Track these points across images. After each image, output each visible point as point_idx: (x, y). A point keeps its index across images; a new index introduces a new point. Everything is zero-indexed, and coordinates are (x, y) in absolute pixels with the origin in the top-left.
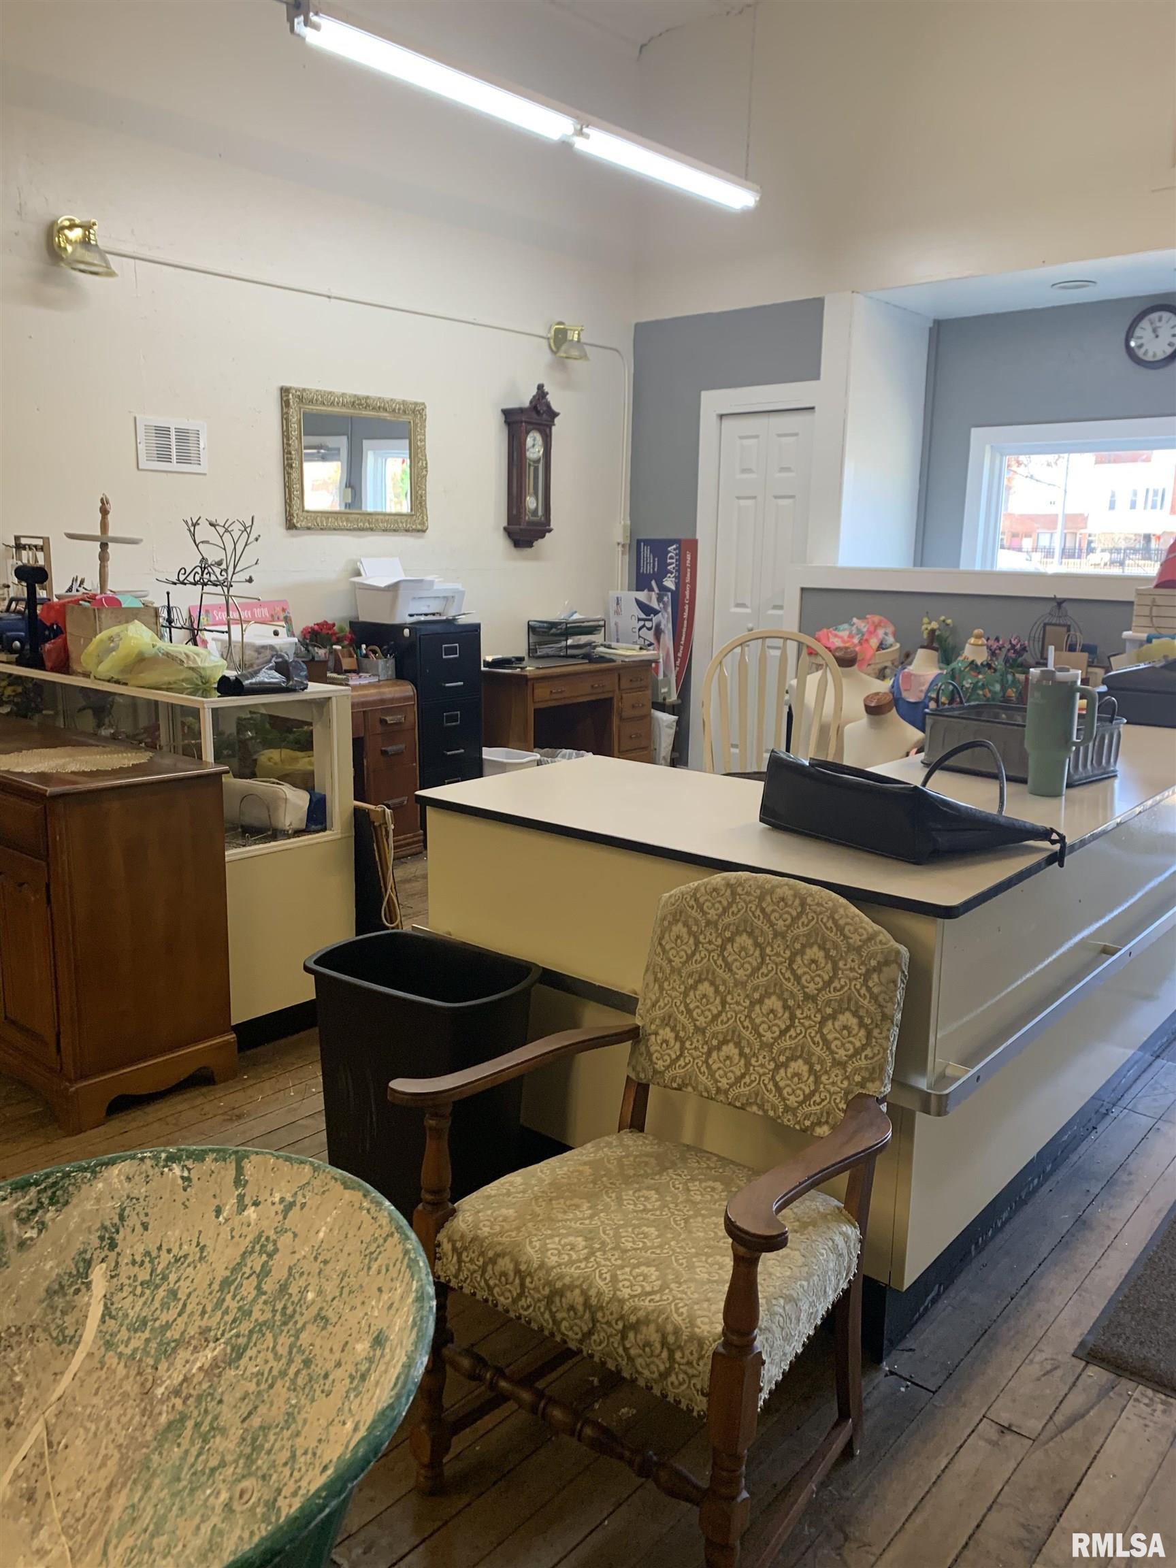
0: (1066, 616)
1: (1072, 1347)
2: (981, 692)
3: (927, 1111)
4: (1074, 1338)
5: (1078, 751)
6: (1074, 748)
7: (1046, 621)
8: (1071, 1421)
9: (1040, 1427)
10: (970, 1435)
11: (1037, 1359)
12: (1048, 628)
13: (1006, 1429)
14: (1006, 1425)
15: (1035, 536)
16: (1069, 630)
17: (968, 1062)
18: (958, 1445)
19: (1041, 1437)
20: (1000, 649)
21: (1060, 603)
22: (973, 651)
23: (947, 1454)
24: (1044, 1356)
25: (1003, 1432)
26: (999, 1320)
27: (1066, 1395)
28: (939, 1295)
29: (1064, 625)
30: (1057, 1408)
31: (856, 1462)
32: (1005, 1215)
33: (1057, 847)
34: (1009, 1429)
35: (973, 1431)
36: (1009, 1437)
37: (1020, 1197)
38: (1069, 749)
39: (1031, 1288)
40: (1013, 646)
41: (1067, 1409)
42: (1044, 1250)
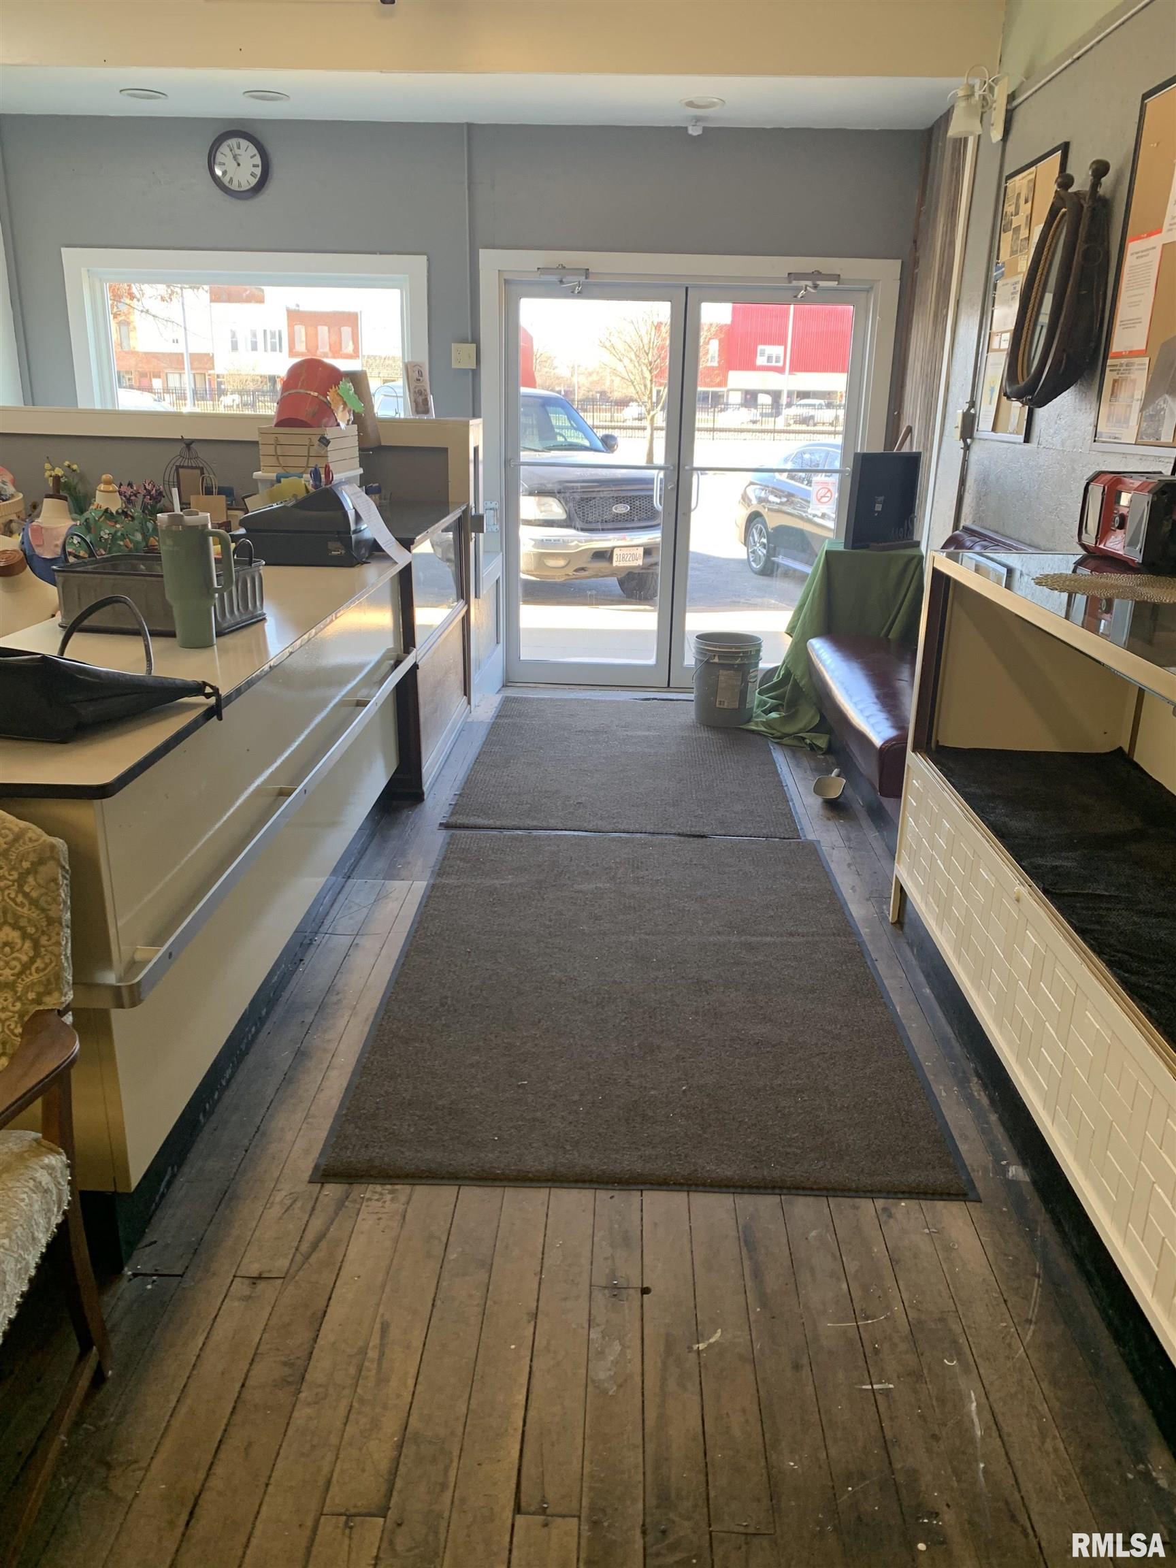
0: (197, 457)
1: (307, 1175)
2: (122, 543)
3: (121, 1006)
4: (307, 1166)
5: (222, 598)
6: (217, 595)
7: (178, 464)
8: (315, 1246)
9: (288, 1264)
10: (223, 1301)
11: (278, 1199)
12: (181, 470)
13: (256, 1280)
14: (256, 1275)
15: (163, 375)
16: (202, 473)
17: (157, 941)
18: (213, 1316)
19: (291, 1271)
20: (135, 495)
21: (189, 444)
22: (106, 499)
23: (204, 1331)
24: (284, 1193)
25: (254, 1284)
26: (237, 1177)
27: (308, 1221)
28: (174, 1176)
29: (196, 468)
30: (301, 1237)
31: (107, 1386)
32: (229, 1072)
33: (213, 700)
34: (260, 1278)
35: (225, 1297)
36: (262, 1285)
37: (241, 1050)
38: (213, 597)
39: (264, 1134)
40: (149, 492)
41: (310, 1235)
42: (270, 1092)
